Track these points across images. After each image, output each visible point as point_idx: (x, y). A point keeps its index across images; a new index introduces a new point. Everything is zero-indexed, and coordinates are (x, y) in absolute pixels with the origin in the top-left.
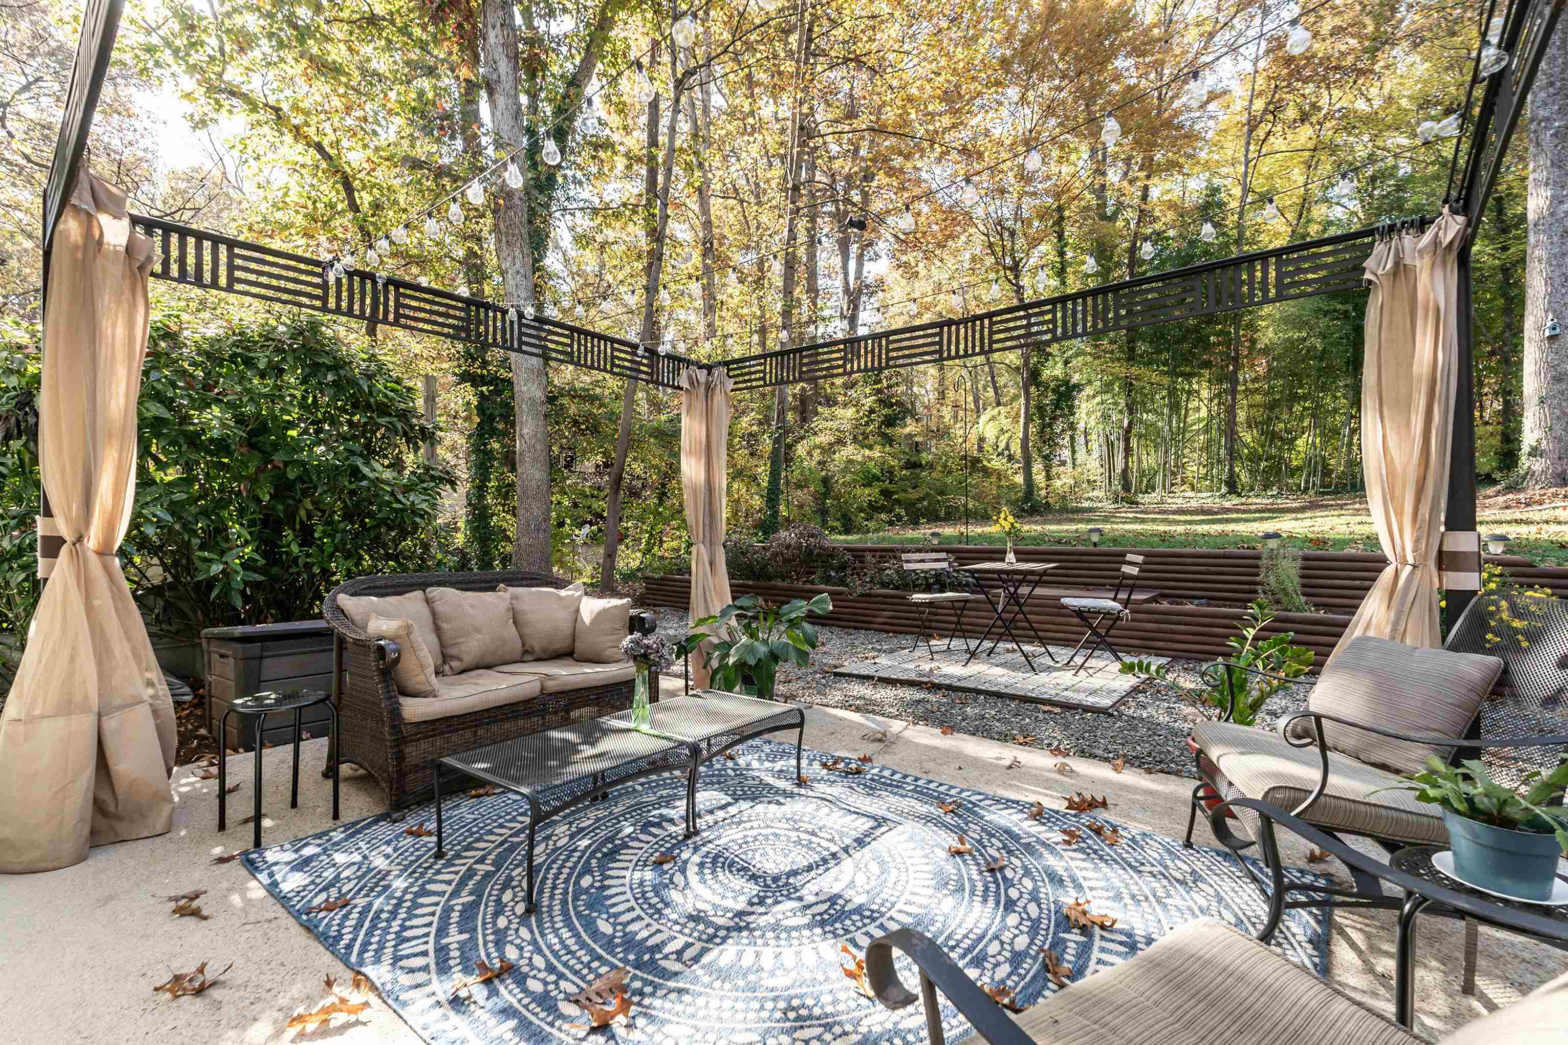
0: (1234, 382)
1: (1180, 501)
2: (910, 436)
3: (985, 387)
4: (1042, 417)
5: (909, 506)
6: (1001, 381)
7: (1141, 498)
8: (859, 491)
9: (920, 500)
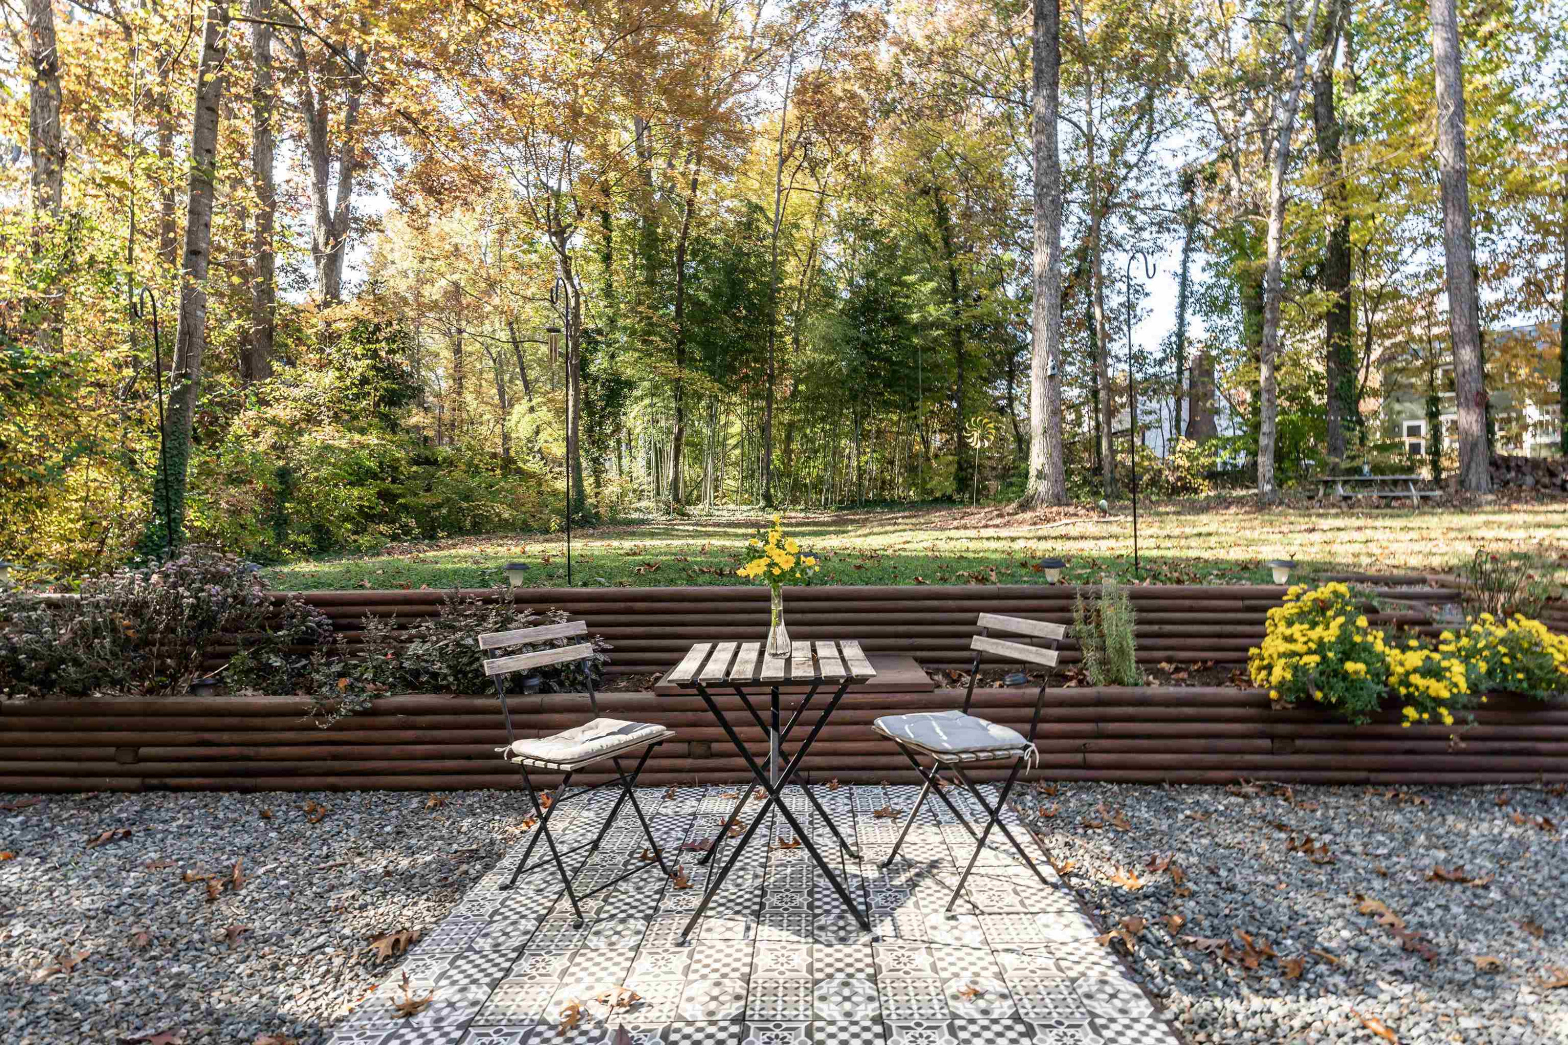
0: (770, 398)
1: (725, 513)
2: (417, 428)
3: (511, 381)
4: (591, 414)
5: (422, 514)
6: (532, 375)
7: (690, 509)
8: (343, 492)
9: (439, 506)
